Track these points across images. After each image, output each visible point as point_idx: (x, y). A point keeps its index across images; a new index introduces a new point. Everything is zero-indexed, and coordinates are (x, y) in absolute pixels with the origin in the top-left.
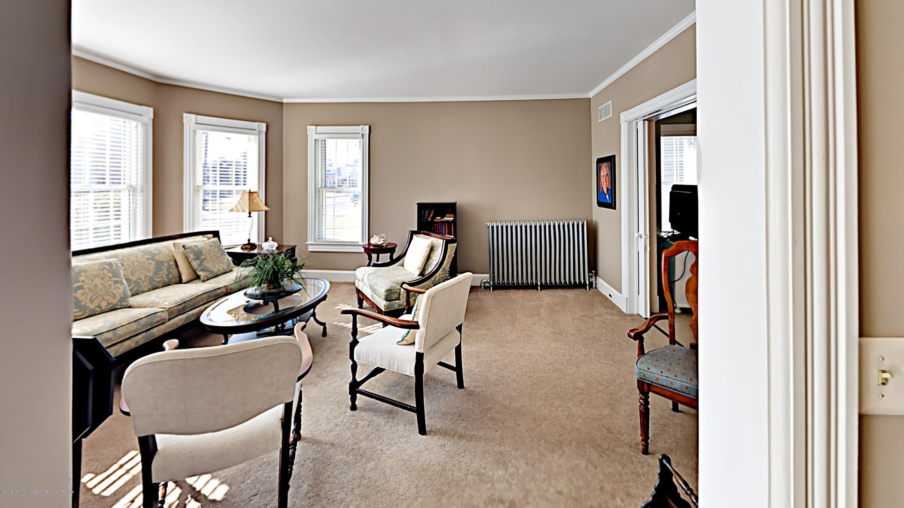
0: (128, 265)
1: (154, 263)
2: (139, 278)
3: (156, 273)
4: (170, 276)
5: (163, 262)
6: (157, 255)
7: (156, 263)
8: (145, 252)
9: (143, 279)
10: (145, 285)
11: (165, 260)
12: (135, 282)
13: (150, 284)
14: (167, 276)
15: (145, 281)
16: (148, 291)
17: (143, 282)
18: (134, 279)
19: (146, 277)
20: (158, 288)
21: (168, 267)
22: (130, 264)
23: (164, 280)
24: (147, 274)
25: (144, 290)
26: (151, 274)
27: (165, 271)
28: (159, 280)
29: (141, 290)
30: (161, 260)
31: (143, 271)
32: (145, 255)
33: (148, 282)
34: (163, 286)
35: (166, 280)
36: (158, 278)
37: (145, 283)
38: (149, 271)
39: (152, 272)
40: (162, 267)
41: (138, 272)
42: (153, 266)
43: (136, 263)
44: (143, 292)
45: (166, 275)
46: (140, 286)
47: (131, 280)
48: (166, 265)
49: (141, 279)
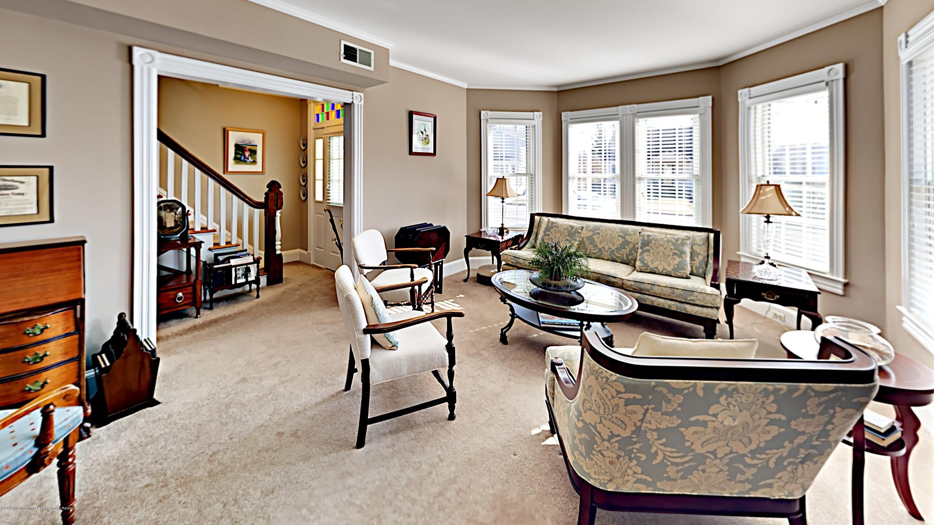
0: (602, 235)
1: (621, 240)
2: (604, 248)
3: (618, 249)
4: (630, 257)
5: (630, 242)
6: (630, 235)
7: (623, 242)
8: (622, 231)
9: (606, 250)
10: (606, 255)
11: (632, 242)
12: (600, 249)
13: (610, 255)
14: (627, 256)
15: (607, 251)
16: (608, 260)
17: (605, 251)
18: (600, 246)
19: (609, 248)
20: (616, 262)
21: (632, 248)
22: (604, 235)
23: (623, 258)
24: (611, 247)
25: (605, 258)
26: (614, 248)
27: (627, 250)
28: (619, 255)
29: (602, 257)
30: (629, 240)
31: (609, 244)
32: (620, 232)
33: (609, 253)
34: (621, 263)
35: (625, 258)
36: (618, 253)
37: (606, 253)
38: (614, 245)
39: (616, 247)
40: (627, 247)
41: (605, 243)
42: (620, 243)
43: (609, 236)
44: (603, 259)
45: (626, 254)
46: (602, 254)
47: (597, 246)
48: (631, 246)
49: (605, 249)
